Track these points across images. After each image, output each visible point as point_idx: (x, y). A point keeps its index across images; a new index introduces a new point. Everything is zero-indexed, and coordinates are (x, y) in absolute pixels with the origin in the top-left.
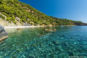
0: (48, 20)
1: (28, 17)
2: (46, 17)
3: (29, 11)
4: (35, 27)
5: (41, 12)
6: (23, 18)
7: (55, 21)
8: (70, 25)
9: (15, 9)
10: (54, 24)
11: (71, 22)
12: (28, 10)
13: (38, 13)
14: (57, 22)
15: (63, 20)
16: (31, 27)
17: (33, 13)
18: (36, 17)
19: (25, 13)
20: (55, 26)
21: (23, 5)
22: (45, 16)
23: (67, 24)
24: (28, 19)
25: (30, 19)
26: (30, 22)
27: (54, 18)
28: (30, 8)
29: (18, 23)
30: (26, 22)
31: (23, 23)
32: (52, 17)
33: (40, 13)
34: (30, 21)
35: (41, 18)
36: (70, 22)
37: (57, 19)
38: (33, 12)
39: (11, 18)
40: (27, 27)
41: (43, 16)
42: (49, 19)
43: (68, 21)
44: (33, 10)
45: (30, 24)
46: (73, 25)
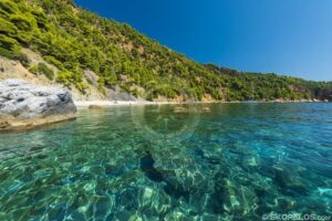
0: (198, 79)
1: (123, 69)
2: (190, 69)
3: (130, 47)
4: (149, 103)
5: (170, 50)
6: (106, 72)
7: (226, 81)
8: (292, 99)
9: (81, 44)
10: (221, 93)
11: (296, 85)
12: (125, 46)
13: (159, 54)
14: (235, 87)
15: (260, 77)
16: (133, 103)
17: (144, 56)
18: (153, 67)
19: (116, 54)
20: (223, 101)
21: (107, 29)
22: (185, 65)
23: (276, 96)
24: (123, 77)
25: (131, 76)
26: (132, 88)
27: (223, 71)
28: (132, 38)
29: (92, 90)
30: (117, 88)
31: (107, 90)
32: (212, 67)
33: (168, 55)
34: (130, 84)
35: (170, 71)
36: (291, 87)
37: (233, 73)
38: (141, 50)
39: (69, 73)
40: (121, 103)
41: (178, 62)
42: (199, 74)
43: (283, 82)
44: (143, 45)
45: (129, 92)
46: (305, 97)
